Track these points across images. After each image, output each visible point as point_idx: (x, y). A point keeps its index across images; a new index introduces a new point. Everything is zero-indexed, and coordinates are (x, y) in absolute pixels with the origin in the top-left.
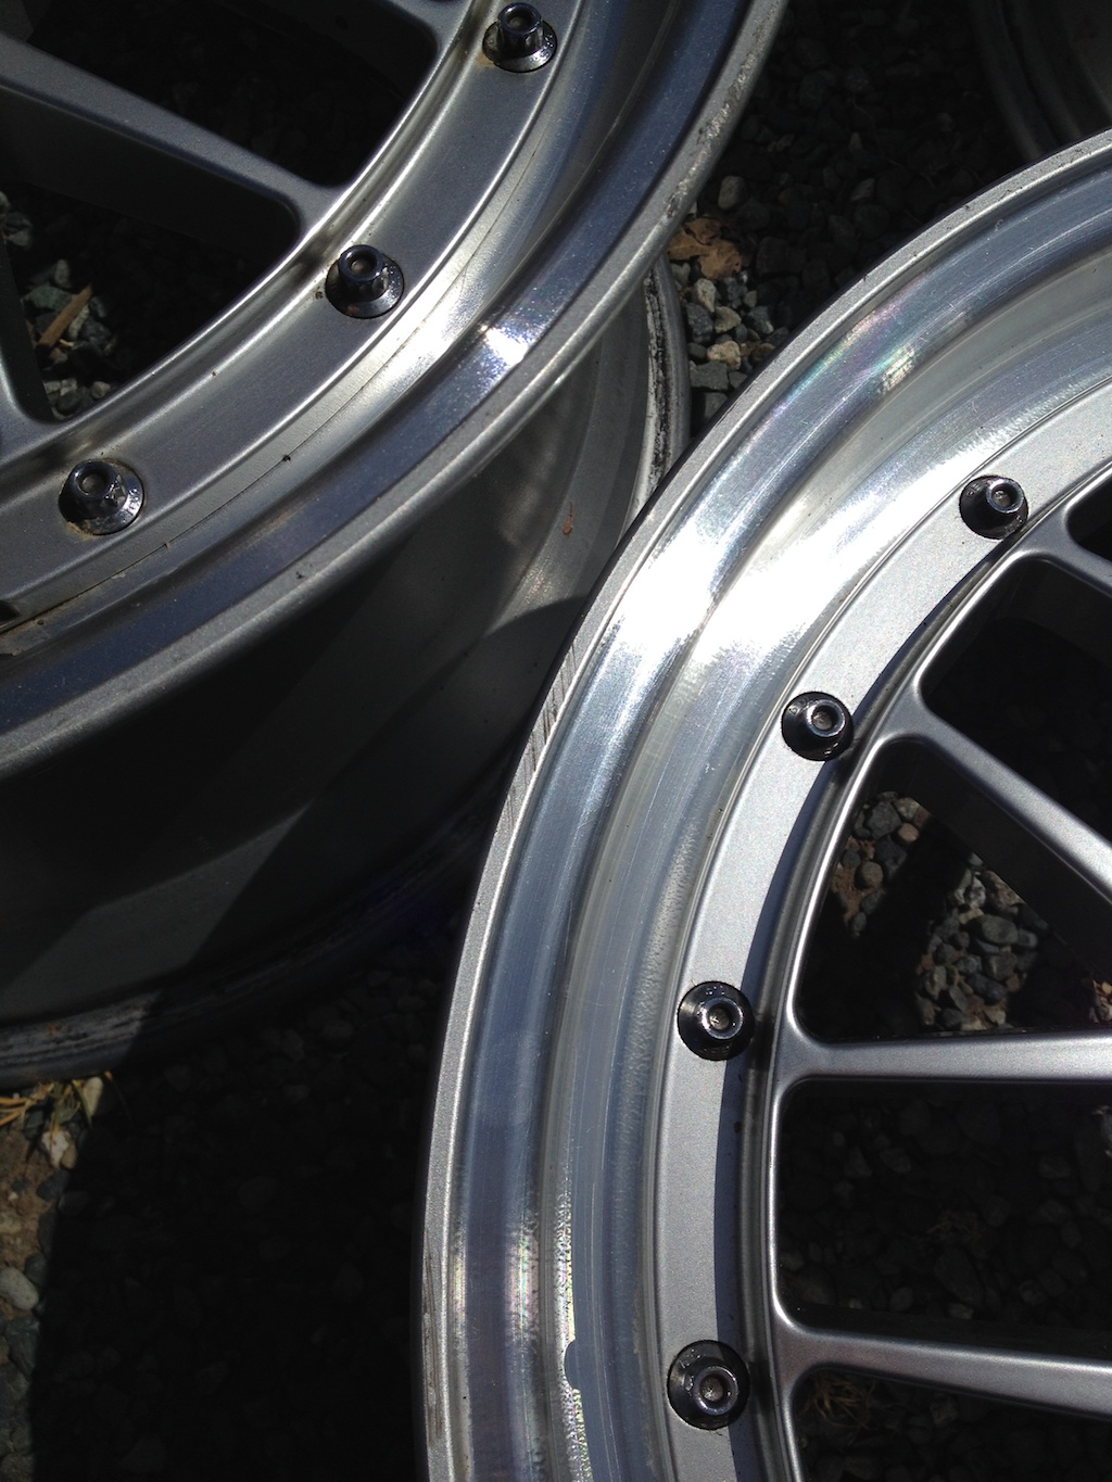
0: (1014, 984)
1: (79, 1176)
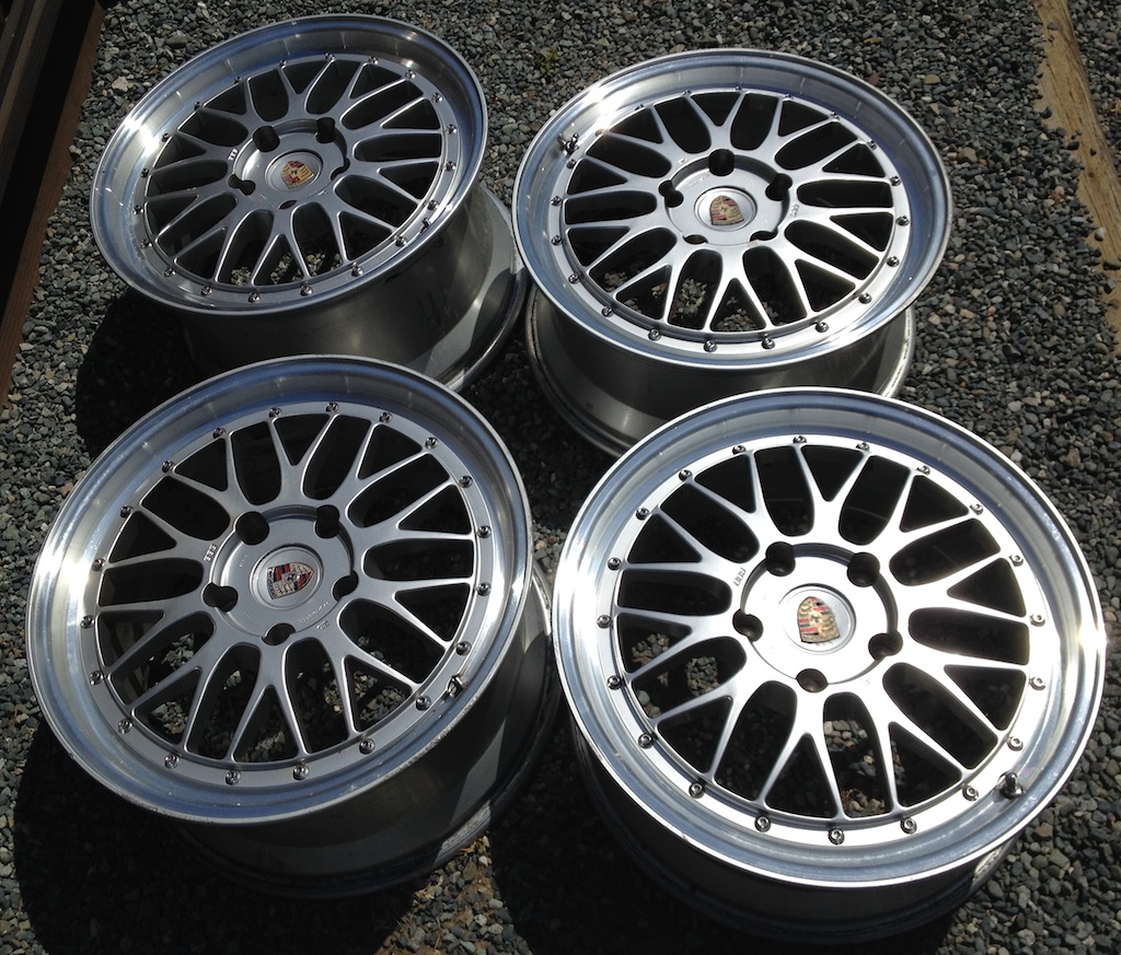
0: (715, 674)
1: (494, 865)
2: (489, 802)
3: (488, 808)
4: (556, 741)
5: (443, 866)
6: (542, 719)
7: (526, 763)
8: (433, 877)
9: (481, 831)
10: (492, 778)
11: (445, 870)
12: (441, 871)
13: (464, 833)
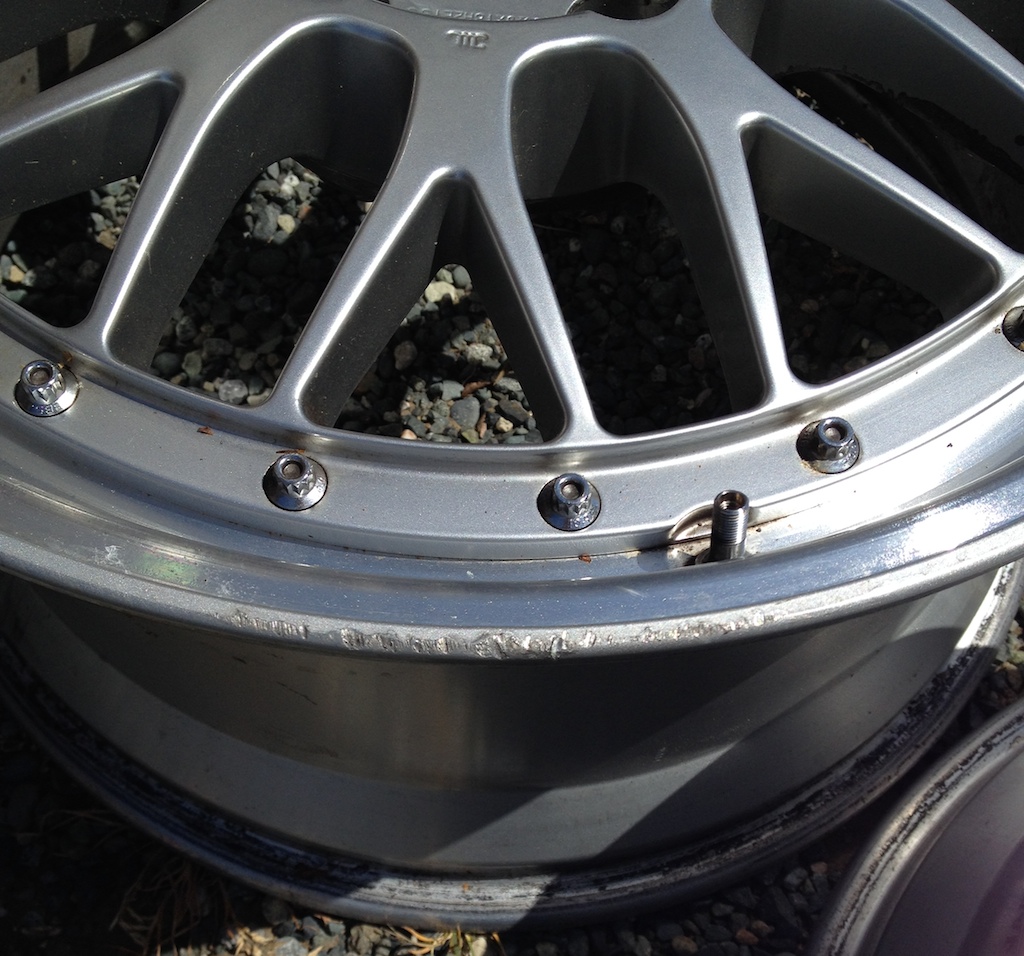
2: (548, 880)
3: (535, 891)
4: (792, 879)
5: (351, 922)
6: (801, 810)
7: (693, 871)
8: (311, 926)
9: (483, 924)
10: (596, 841)
11: (348, 934)
12: (338, 927)
13: (446, 895)
